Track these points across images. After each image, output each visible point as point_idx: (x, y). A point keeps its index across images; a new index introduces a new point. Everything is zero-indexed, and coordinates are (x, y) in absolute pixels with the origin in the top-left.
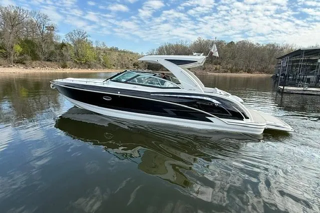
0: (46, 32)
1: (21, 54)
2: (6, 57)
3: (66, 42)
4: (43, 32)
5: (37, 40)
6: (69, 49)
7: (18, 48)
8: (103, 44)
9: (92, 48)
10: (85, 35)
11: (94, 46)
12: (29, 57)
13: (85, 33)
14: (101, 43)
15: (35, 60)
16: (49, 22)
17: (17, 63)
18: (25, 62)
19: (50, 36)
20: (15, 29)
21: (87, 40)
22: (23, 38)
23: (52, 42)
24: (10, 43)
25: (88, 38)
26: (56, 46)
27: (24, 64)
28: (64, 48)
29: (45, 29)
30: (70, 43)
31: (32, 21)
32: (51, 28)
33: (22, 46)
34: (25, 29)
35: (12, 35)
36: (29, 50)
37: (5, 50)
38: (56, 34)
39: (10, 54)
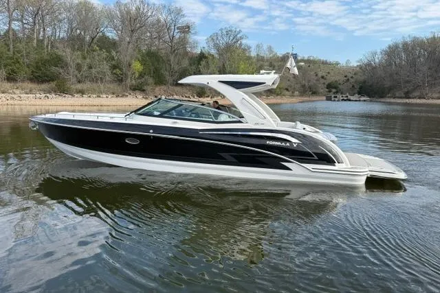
0: (177, 36)
1: (141, 75)
2: (121, 81)
3: (206, 50)
4: (173, 37)
5: (163, 51)
6: (210, 62)
7: (137, 66)
8: (270, 49)
9: (249, 58)
10: (238, 36)
11: (253, 54)
12: (151, 80)
13: (240, 31)
14: (265, 47)
15: (160, 85)
16: (182, 19)
17: (134, 90)
18: (145, 88)
19: (183, 42)
20: (136, 35)
21: (241, 44)
22: (144, 49)
23: (186, 53)
24: (128, 58)
25: (244, 41)
26: (191, 59)
27: (144, 90)
28: (203, 63)
29: (177, 31)
30: (213, 52)
31: (159, 21)
32: (186, 29)
33: (143, 62)
34: (148, 34)
35: (131, 46)
36: (152, 68)
37: (120, 69)
38: (192, 38)
39: (126, 75)
